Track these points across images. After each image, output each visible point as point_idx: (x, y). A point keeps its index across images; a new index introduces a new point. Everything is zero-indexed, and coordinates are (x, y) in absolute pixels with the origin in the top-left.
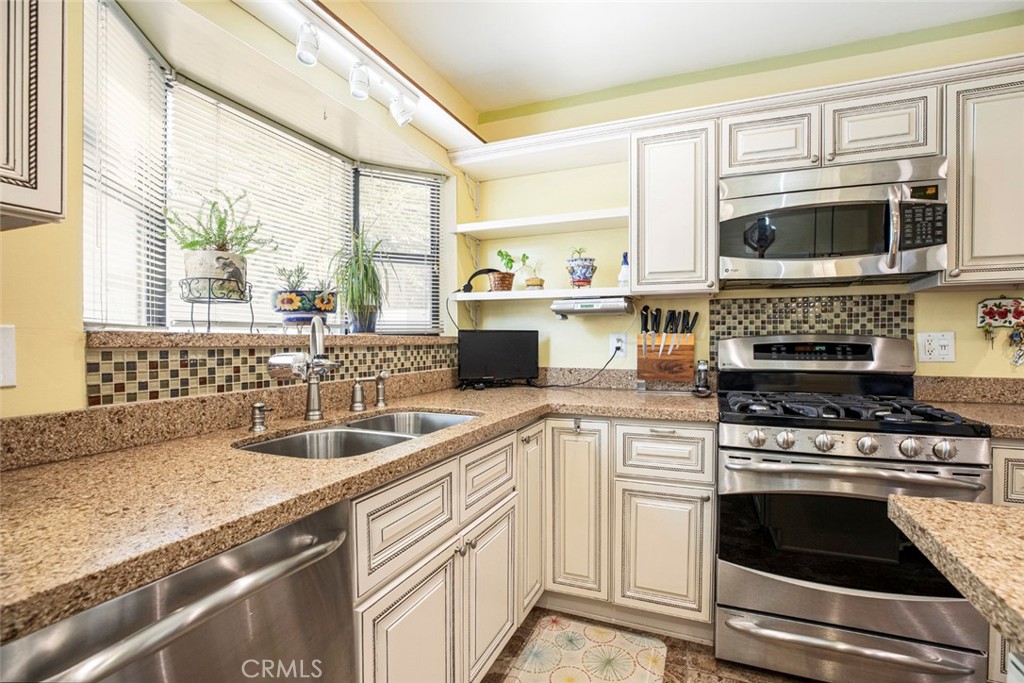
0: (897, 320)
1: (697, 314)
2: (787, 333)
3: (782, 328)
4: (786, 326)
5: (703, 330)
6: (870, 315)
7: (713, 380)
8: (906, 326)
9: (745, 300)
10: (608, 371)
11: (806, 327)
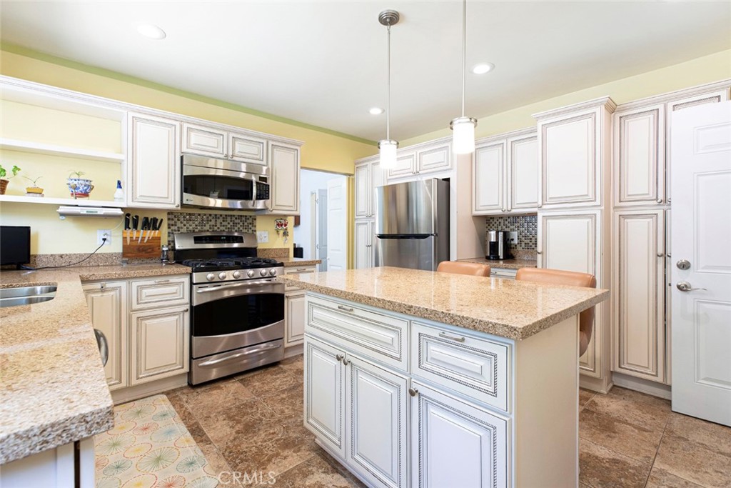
0: (250, 226)
1: (162, 220)
2: (208, 231)
3: (206, 228)
4: (207, 227)
5: (164, 229)
6: (241, 224)
7: (171, 255)
8: (253, 228)
9: (187, 214)
10: (98, 254)
11: (216, 228)
